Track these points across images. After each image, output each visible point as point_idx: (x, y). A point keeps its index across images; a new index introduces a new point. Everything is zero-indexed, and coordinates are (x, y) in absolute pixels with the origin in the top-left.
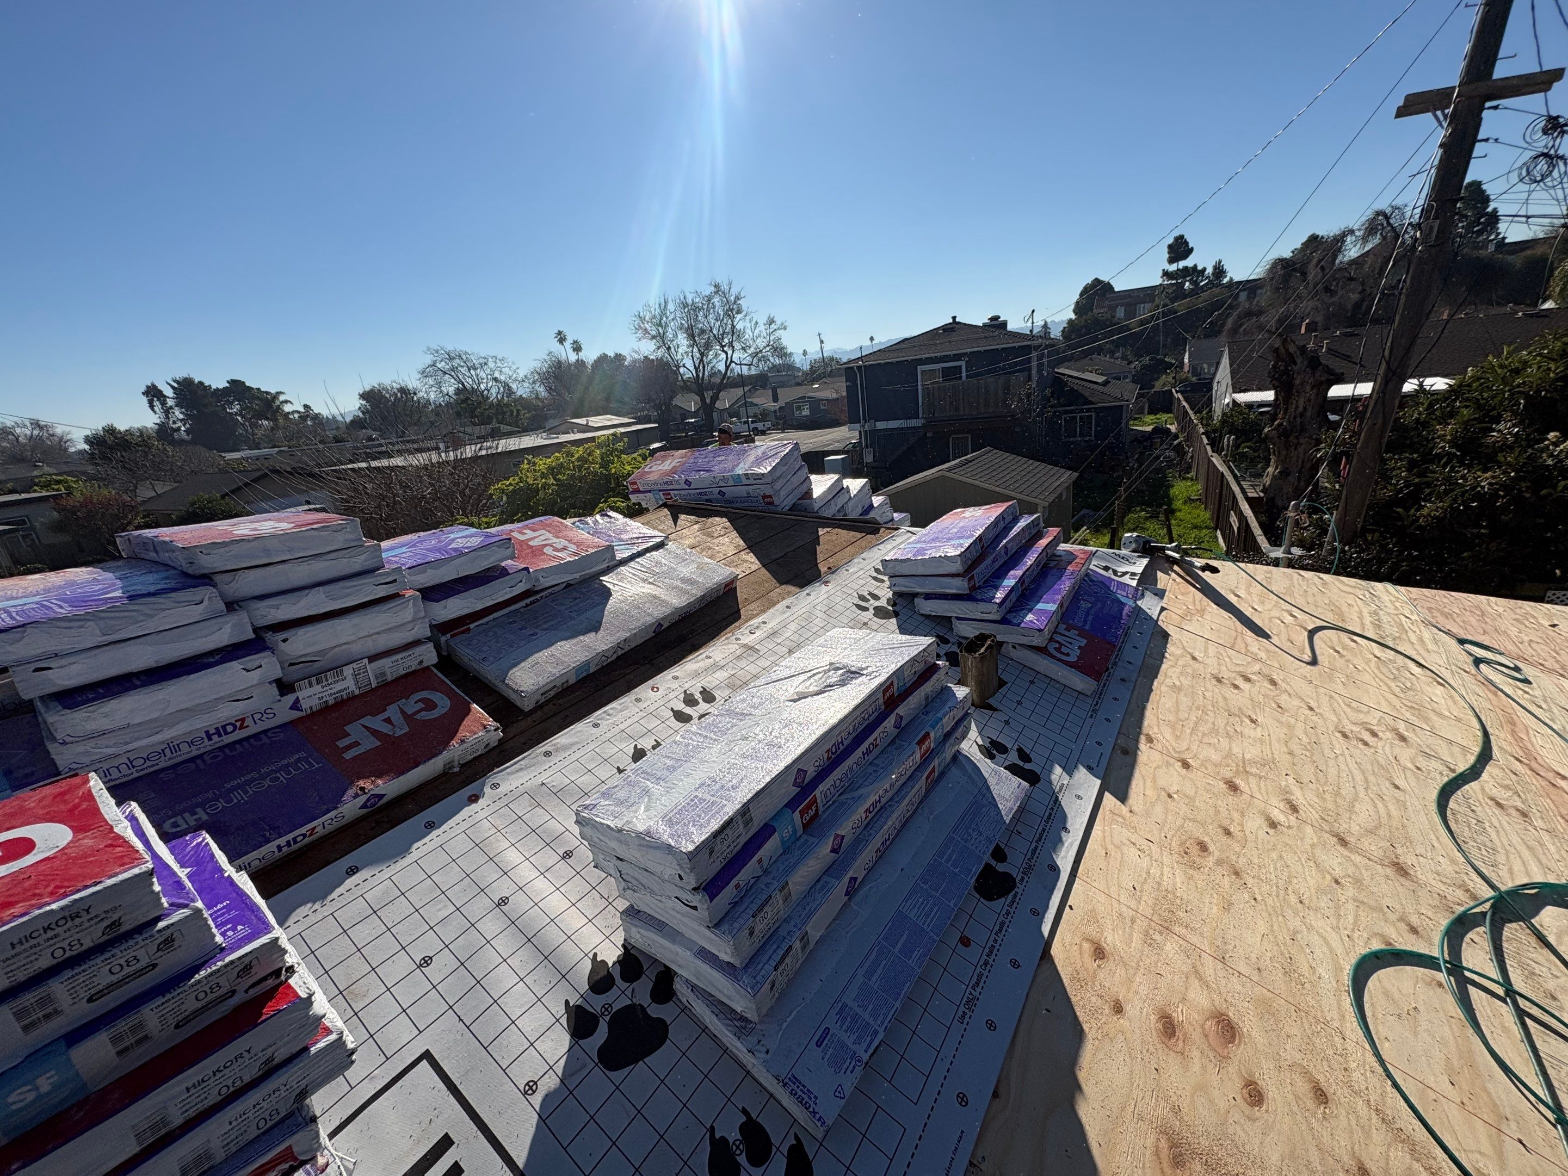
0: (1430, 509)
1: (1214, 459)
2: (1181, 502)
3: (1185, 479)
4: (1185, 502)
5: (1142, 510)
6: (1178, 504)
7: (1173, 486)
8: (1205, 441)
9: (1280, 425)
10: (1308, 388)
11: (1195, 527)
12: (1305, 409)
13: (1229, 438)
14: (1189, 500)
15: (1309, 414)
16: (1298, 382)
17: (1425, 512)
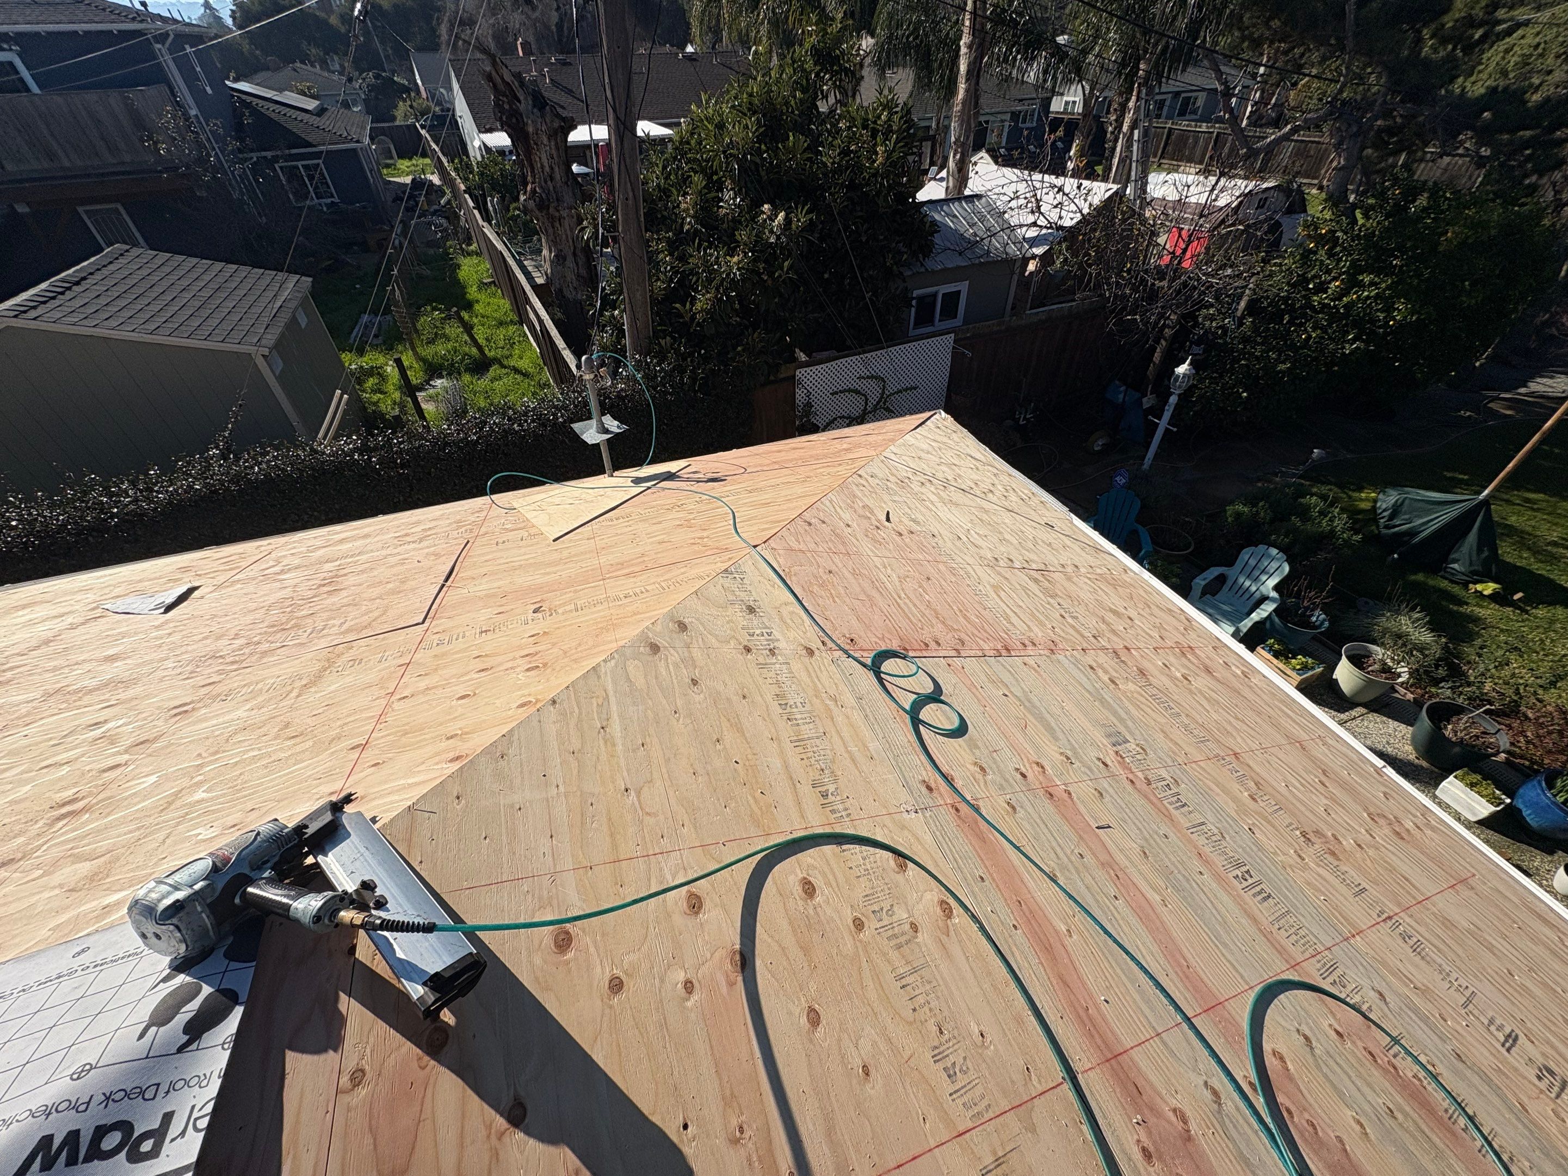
0: (702, 301)
1: (485, 230)
2: (475, 288)
3: (470, 254)
4: (480, 289)
5: (434, 309)
6: (473, 292)
7: (459, 266)
8: (471, 204)
9: (534, 191)
10: (545, 141)
11: (501, 324)
12: (552, 168)
13: (492, 201)
14: (482, 286)
15: (558, 177)
16: (531, 129)
17: (699, 306)
